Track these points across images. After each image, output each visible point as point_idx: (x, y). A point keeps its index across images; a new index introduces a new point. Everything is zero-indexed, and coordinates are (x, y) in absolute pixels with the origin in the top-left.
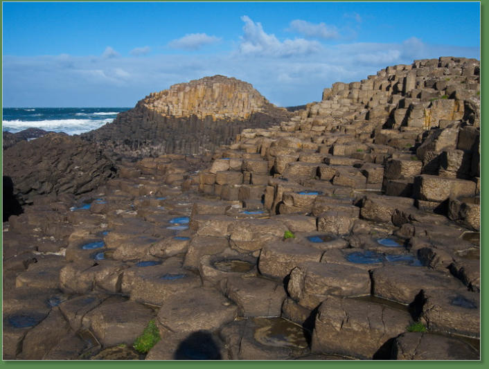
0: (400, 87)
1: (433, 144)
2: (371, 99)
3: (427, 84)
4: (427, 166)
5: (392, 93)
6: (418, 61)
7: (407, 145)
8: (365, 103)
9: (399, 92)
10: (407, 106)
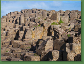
0: (18, 21)
1: (44, 47)
2: (6, 26)
3: (31, 20)
4: (43, 58)
5: (15, 24)
6: (23, 10)
7: (28, 48)
8: (4, 28)
9: (18, 23)
10: (24, 29)
